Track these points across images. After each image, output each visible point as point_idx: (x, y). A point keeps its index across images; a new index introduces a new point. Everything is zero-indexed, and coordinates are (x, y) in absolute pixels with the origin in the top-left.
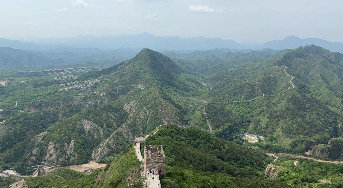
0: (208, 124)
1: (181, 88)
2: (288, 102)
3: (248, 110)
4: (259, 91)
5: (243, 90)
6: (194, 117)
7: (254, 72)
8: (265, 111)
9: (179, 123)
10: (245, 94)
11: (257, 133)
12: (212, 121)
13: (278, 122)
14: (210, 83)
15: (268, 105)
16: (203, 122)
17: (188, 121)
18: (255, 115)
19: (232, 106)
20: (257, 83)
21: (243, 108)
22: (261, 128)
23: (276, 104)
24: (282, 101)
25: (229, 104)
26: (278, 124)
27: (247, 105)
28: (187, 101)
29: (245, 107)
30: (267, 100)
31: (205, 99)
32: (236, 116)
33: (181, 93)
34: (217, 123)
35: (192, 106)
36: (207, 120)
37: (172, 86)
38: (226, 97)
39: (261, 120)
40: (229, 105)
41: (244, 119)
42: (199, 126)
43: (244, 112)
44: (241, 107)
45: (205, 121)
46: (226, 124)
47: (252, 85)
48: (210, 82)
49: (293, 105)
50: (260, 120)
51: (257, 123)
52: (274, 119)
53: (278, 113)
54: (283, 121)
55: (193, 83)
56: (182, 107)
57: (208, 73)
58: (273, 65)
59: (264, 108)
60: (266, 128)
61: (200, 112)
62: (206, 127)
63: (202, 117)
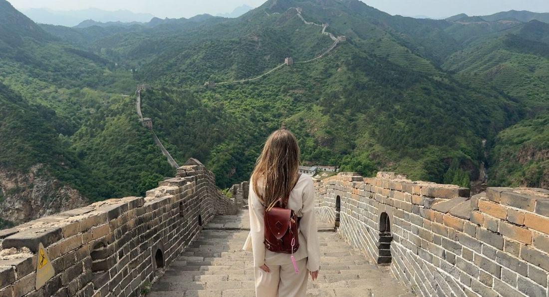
0: (165, 153)
1: (51, 69)
2: (353, 70)
3: (260, 102)
4: (267, 58)
5: (228, 56)
6: (104, 140)
7: (228, 31)
8: (304, 99)
9: (34, 169)
10: (234, 67)
11: (310, 160)
12: (175, 142)
13: (353, 120)
14: (132, 60)
15: (305, 84)
16: (144, 150)
17: (82, 155)
18: (282, 111)
19: (218, 95)
20: (256, 39)
21: (247, 97)
22: (316, 142)
23: (323, 79)
24: (333, 71)
25: (206, 90)
26: (355, 126)
27: (254, 89)
28: (74, 99)
29: (250, 94)
30: (297, 71)
31: (129, 90)
32: (240, 120)
33: (50, 80)
34: (193, 145)
35: (92, 111)
36: (159, 143)
37: (18, 59)
38: (188, 76)
39: (305, 121)
40: (209, 93)
41: (262, 125)
42: (129, 167)
43: (254, 108)
44: (240, 95)
45: (149, 146)
46: (222, 146)
47: (245, 45)
48: (131, 58)
49: (367, 75)
50: (304, 123)
51: (298, 131)
52: (341, 113)
53: (343, 99)
54: (364, 116)
55: (86, 60)
56: (54, 113)
57: (122, 45)
58: (265, 12)
59: (299, 92)
60: (330, 142)
61: (123, 116)
62: (159, 166)
63: (134, 131)
